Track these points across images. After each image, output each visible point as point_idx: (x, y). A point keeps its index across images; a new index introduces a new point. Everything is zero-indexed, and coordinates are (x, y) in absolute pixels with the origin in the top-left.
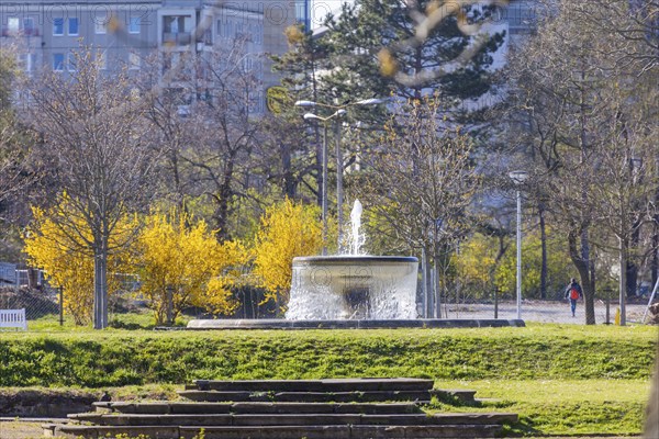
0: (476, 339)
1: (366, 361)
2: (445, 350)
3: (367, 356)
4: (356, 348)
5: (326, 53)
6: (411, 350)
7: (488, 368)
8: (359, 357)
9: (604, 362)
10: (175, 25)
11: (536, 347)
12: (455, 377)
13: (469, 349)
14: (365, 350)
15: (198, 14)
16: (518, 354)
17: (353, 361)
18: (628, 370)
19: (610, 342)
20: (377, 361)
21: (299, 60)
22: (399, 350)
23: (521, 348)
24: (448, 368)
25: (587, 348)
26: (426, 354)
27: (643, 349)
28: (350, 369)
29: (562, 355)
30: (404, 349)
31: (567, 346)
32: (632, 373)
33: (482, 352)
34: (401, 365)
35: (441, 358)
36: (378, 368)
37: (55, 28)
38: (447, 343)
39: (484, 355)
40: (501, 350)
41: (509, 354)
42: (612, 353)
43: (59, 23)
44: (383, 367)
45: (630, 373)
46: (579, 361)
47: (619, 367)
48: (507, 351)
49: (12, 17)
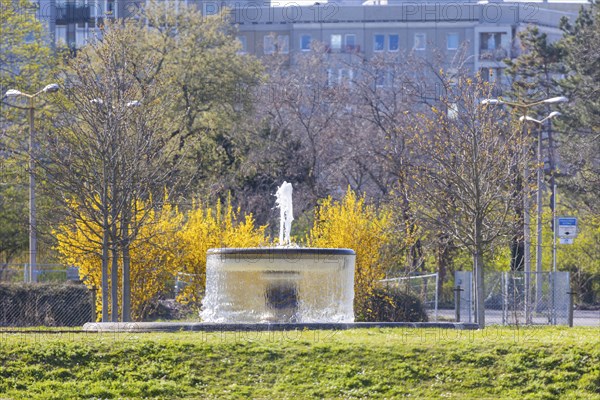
0: (188, 346)
1: (33, 373)
2: (142, 359)
3: (37, 367)
4: (25, 356)
5: (560, 57)
6: (98, 360)
7: (194, 382)
8: (26, 368)
9: (349, 376)
10: (492, 41)
11: (263, 356)
12: (147, 395)
13: (174, 357)
14: (37, 358)
15: (514, 31)
16: (238, 364)
17: (16, 374)
18: (377, 386)
19: (363, 350)
20: (47, 373)
21: (532, 63)
22: (82, 359)
23: (243, 357)
24: (140, 383)
25: (330, 357)
26: (116, 364)
27: (403, 359)
28: (10, 384)
29: (296, 367)
30: (89, 358)
31: (303, 355)
32: (383, 391)
33: (190, 362)
34: (80, 379)
35: (135, 369)
36: (47, 383)
37: (376, 44)
38: (148, 351)
39: (192, 366)
40: (216, 359)
41: (226, 365)
42: (362, 363)
43: (380, 39)
44: (54, 382)
45: (378, 391)
46: (315, 375)
47: (367, 383)
48: (224, 361)
49: (335, 34)
